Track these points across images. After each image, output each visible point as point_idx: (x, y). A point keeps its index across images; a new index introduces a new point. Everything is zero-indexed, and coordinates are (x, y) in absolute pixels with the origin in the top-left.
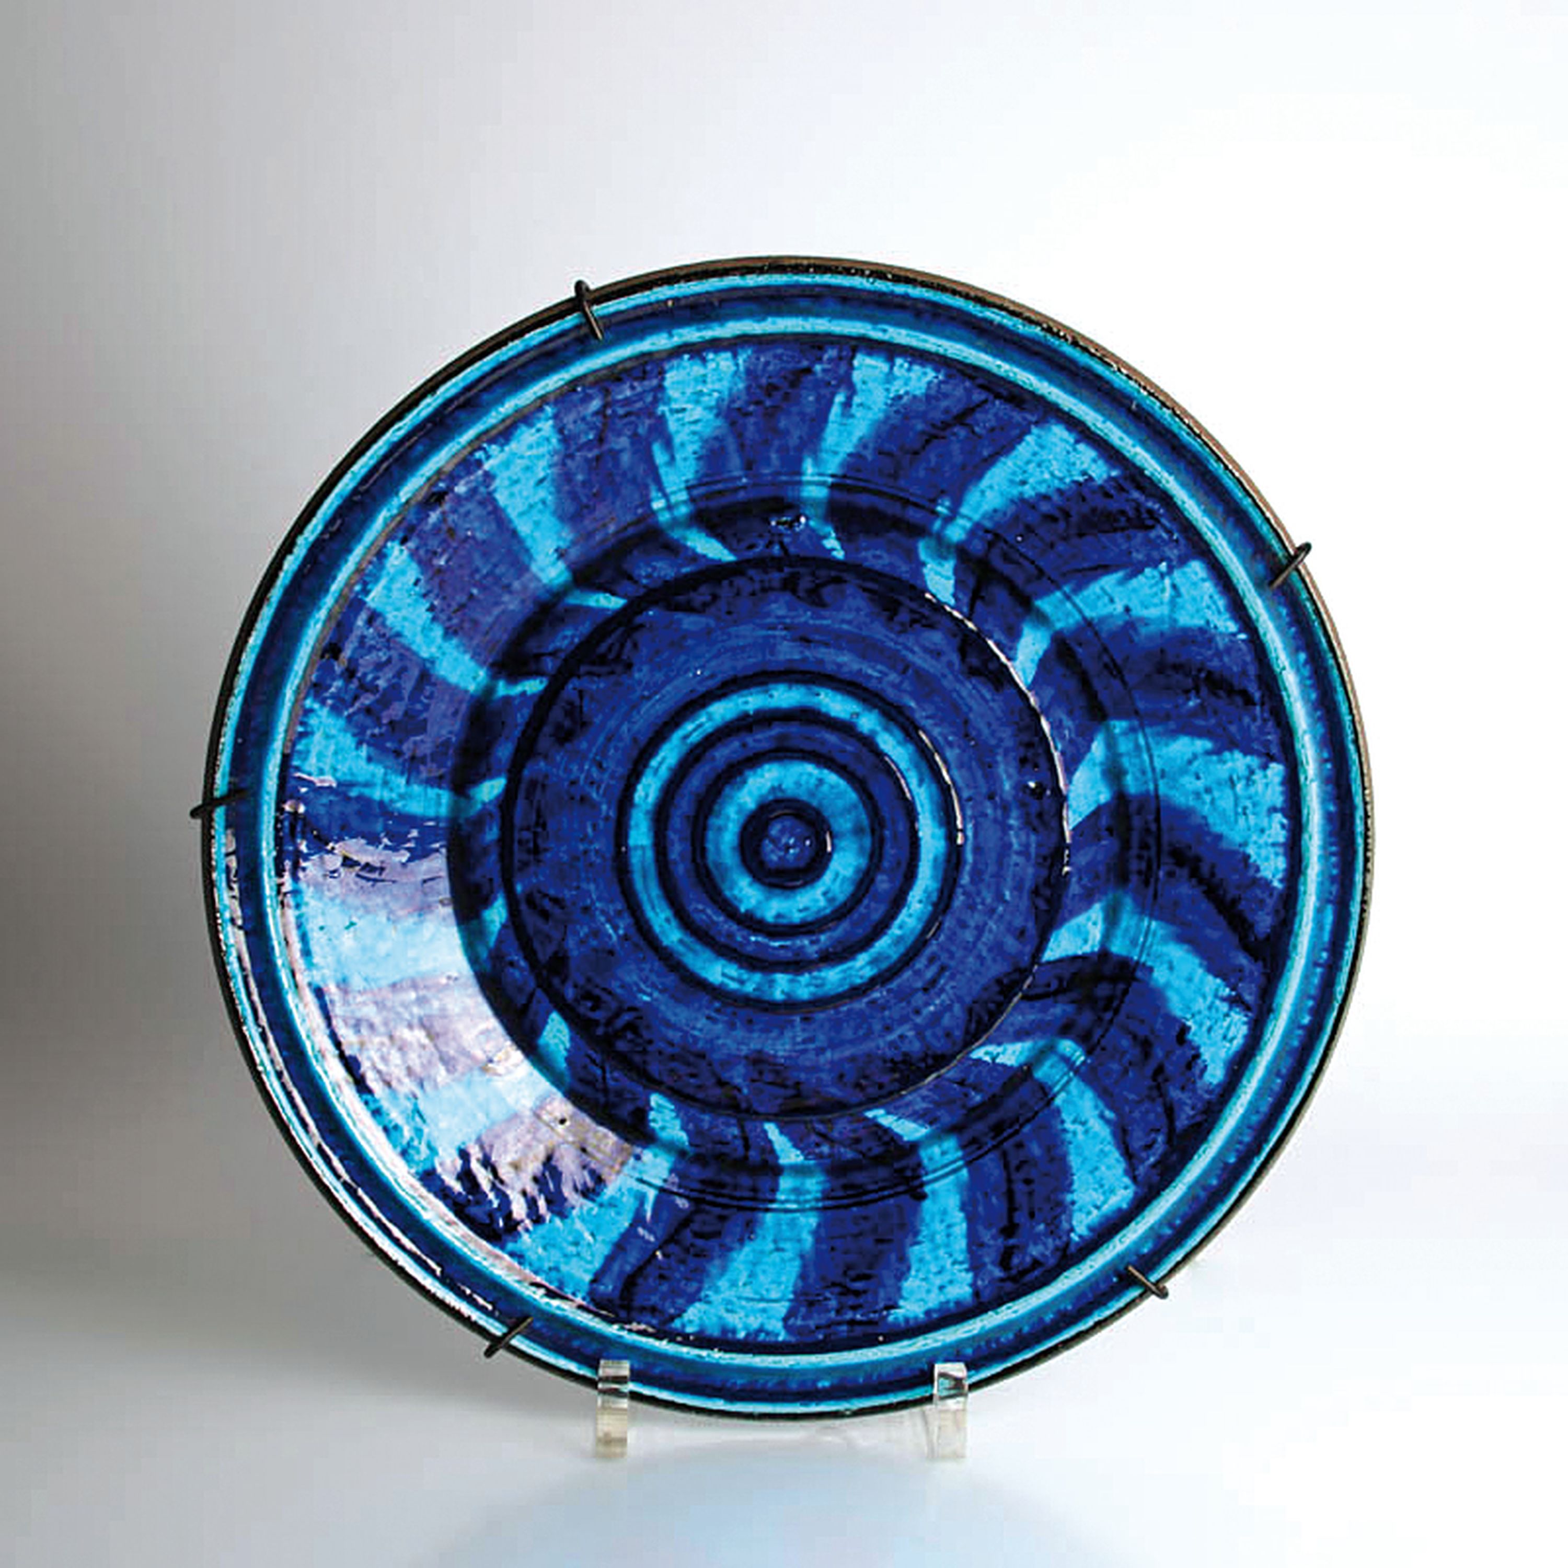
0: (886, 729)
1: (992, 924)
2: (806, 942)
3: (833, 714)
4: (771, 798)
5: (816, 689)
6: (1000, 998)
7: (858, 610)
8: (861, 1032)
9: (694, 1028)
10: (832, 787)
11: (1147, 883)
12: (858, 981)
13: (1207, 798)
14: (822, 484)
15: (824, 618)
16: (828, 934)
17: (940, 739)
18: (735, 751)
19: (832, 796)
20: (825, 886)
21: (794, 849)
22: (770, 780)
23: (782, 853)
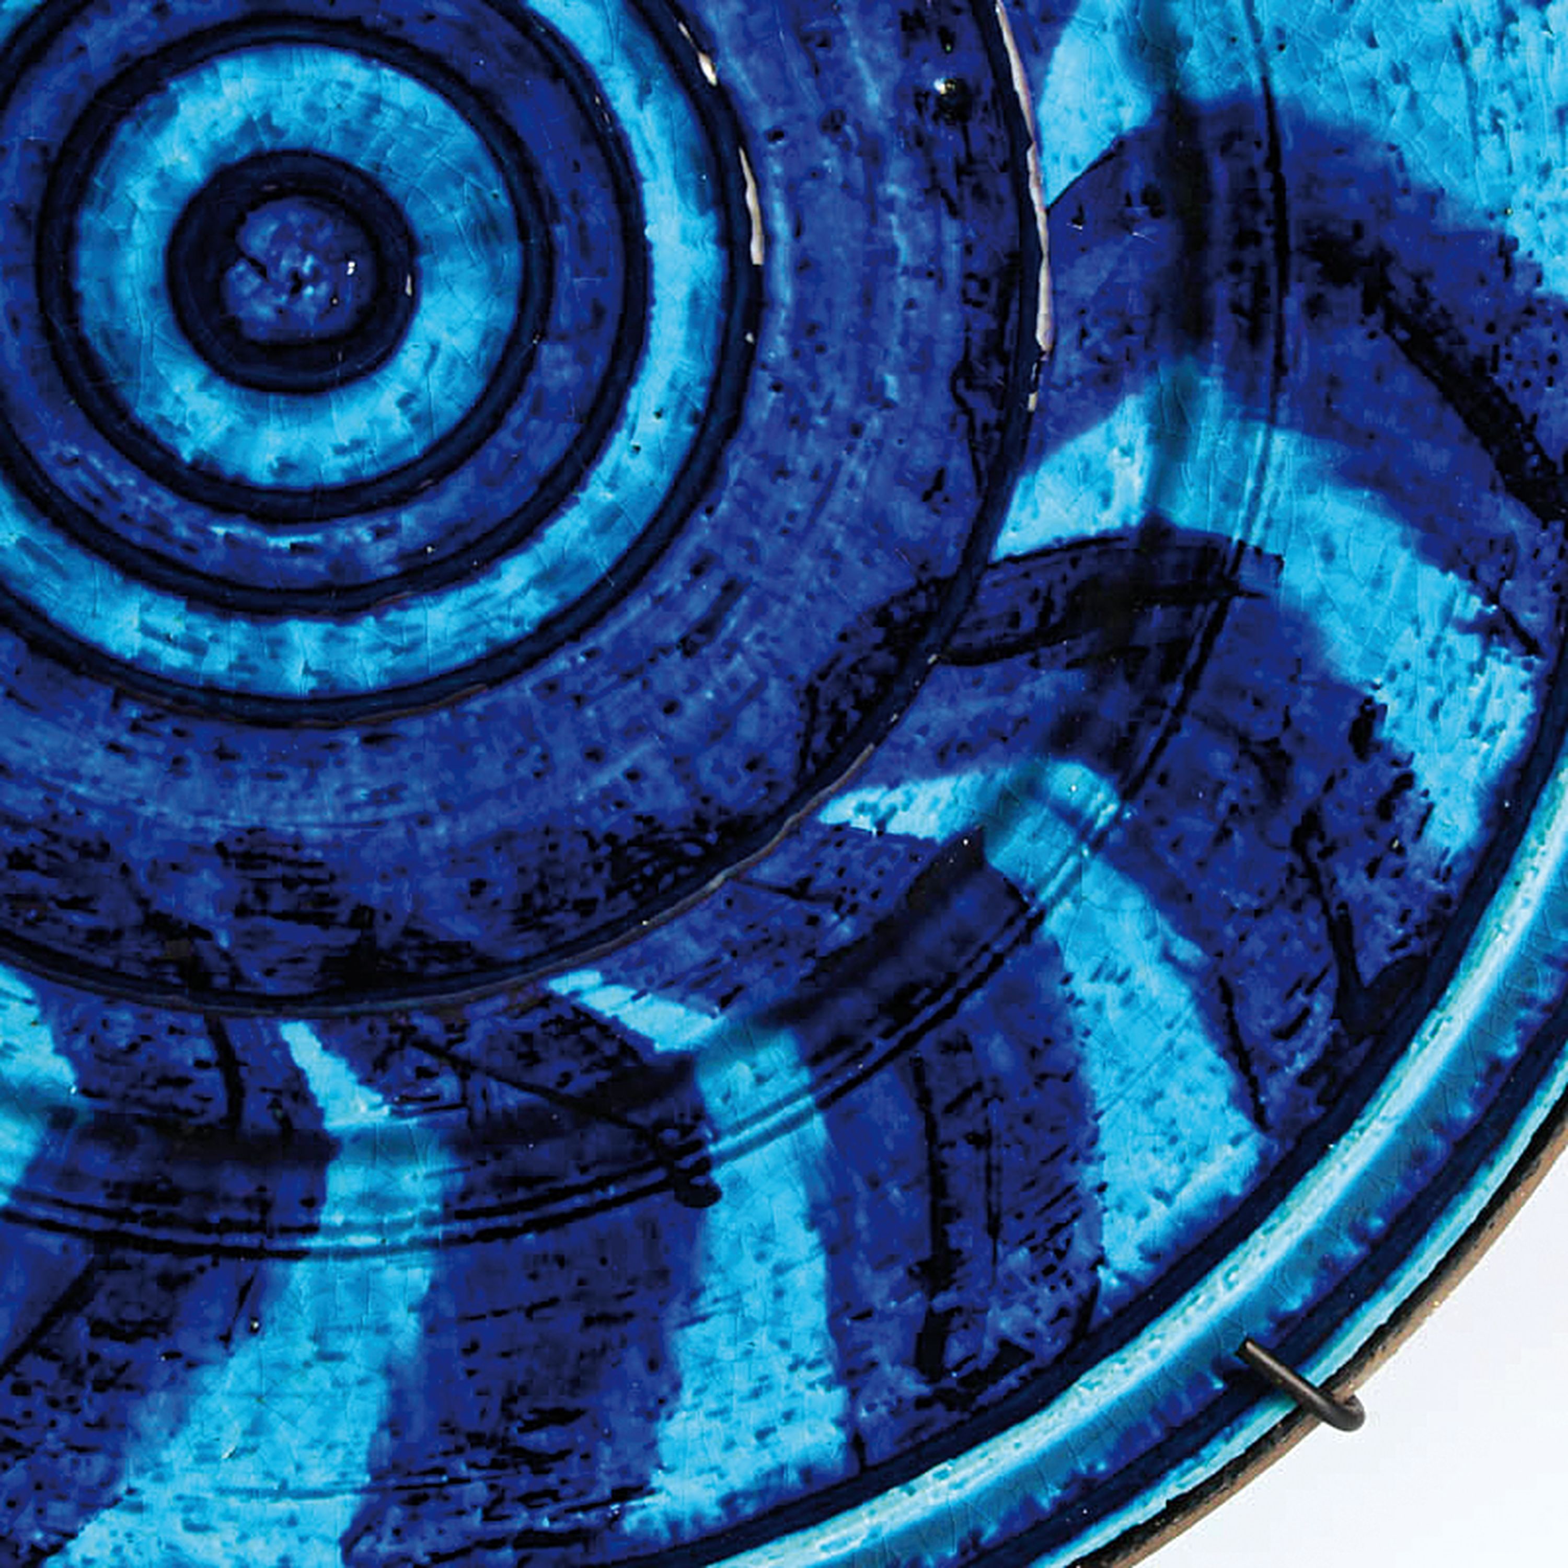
1: (852, 464)
2: (364, 534)
4: (245, 150)
6: (883, 659)
8: (523, 770)
9: (75, 776)
10: (407, 115)
11: (1254, 336)
12: (509, 632)
13: (1399, 95)
16: (419, 508)
18: (138, 27)
19: (408, 141)
20: (405, 382)
21: (315, 286)
22: (240, 103)
23: (284, 298)
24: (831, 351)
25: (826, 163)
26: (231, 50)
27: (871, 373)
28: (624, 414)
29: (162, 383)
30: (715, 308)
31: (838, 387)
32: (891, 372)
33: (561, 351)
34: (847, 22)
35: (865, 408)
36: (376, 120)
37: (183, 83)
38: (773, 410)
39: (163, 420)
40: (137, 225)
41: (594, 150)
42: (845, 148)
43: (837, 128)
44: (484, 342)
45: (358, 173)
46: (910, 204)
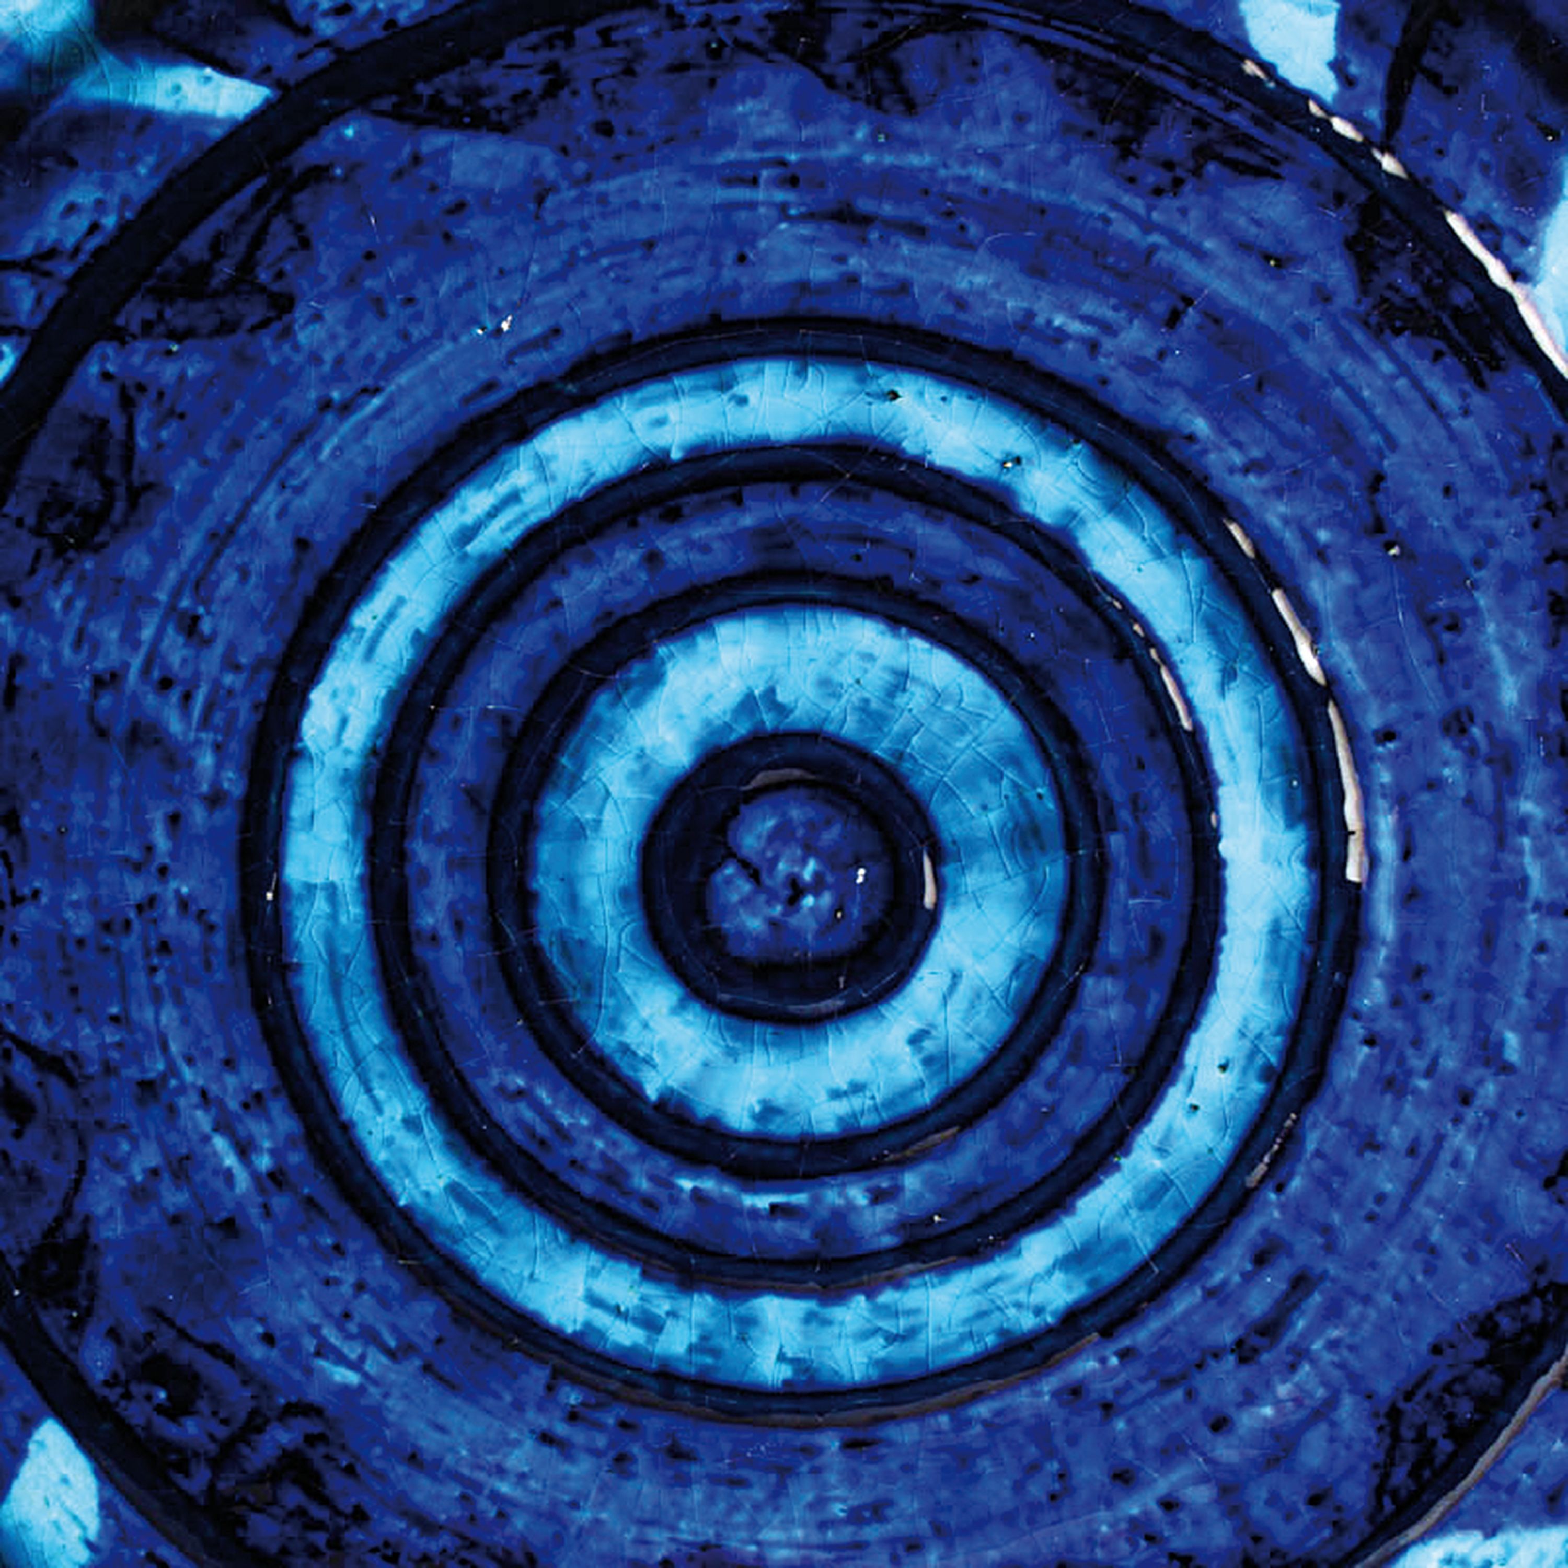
0: (1113, 507)
1: (1458, 1138)
2: (858, 1195)
3: (941, 458)
4: (742, 729)
5: (886, 380)
6: (1485, 1379)
7: (1021, 119)
8: (1036, 1490)
9: (500, 1471)
10: (938, 695)
12: (1028, 1322)
15: (912, 144)
16: (927, 1167)
17: (1289, 537)
18: (625, 580)
19: (937, 726)
20: (918, 1015)
21: (817, 895)
22: (740, 675)
23: (778, 909)
24: (1439, 1000)
25: (1446, 772)
26: (734, 611)
27: (1488, 1030)
28: (1181, 1066)
29: (626, 1004)
30: (1299, 944)
31: (1446, 1043)
32: (1513, 1029)
33: (1109, 986)
34: (1483, 600)
35: (1479, 1072)
36: (901, 700)
37: (672, 647)
38: (1364, 1070)
39: (625, 1049)
40: (609, 815)
41: (1163, 745)
42: (1472, 752)
43: (1463, 730)
44: (1016, 971)
45: (878, 763)
46: (1547, 826)
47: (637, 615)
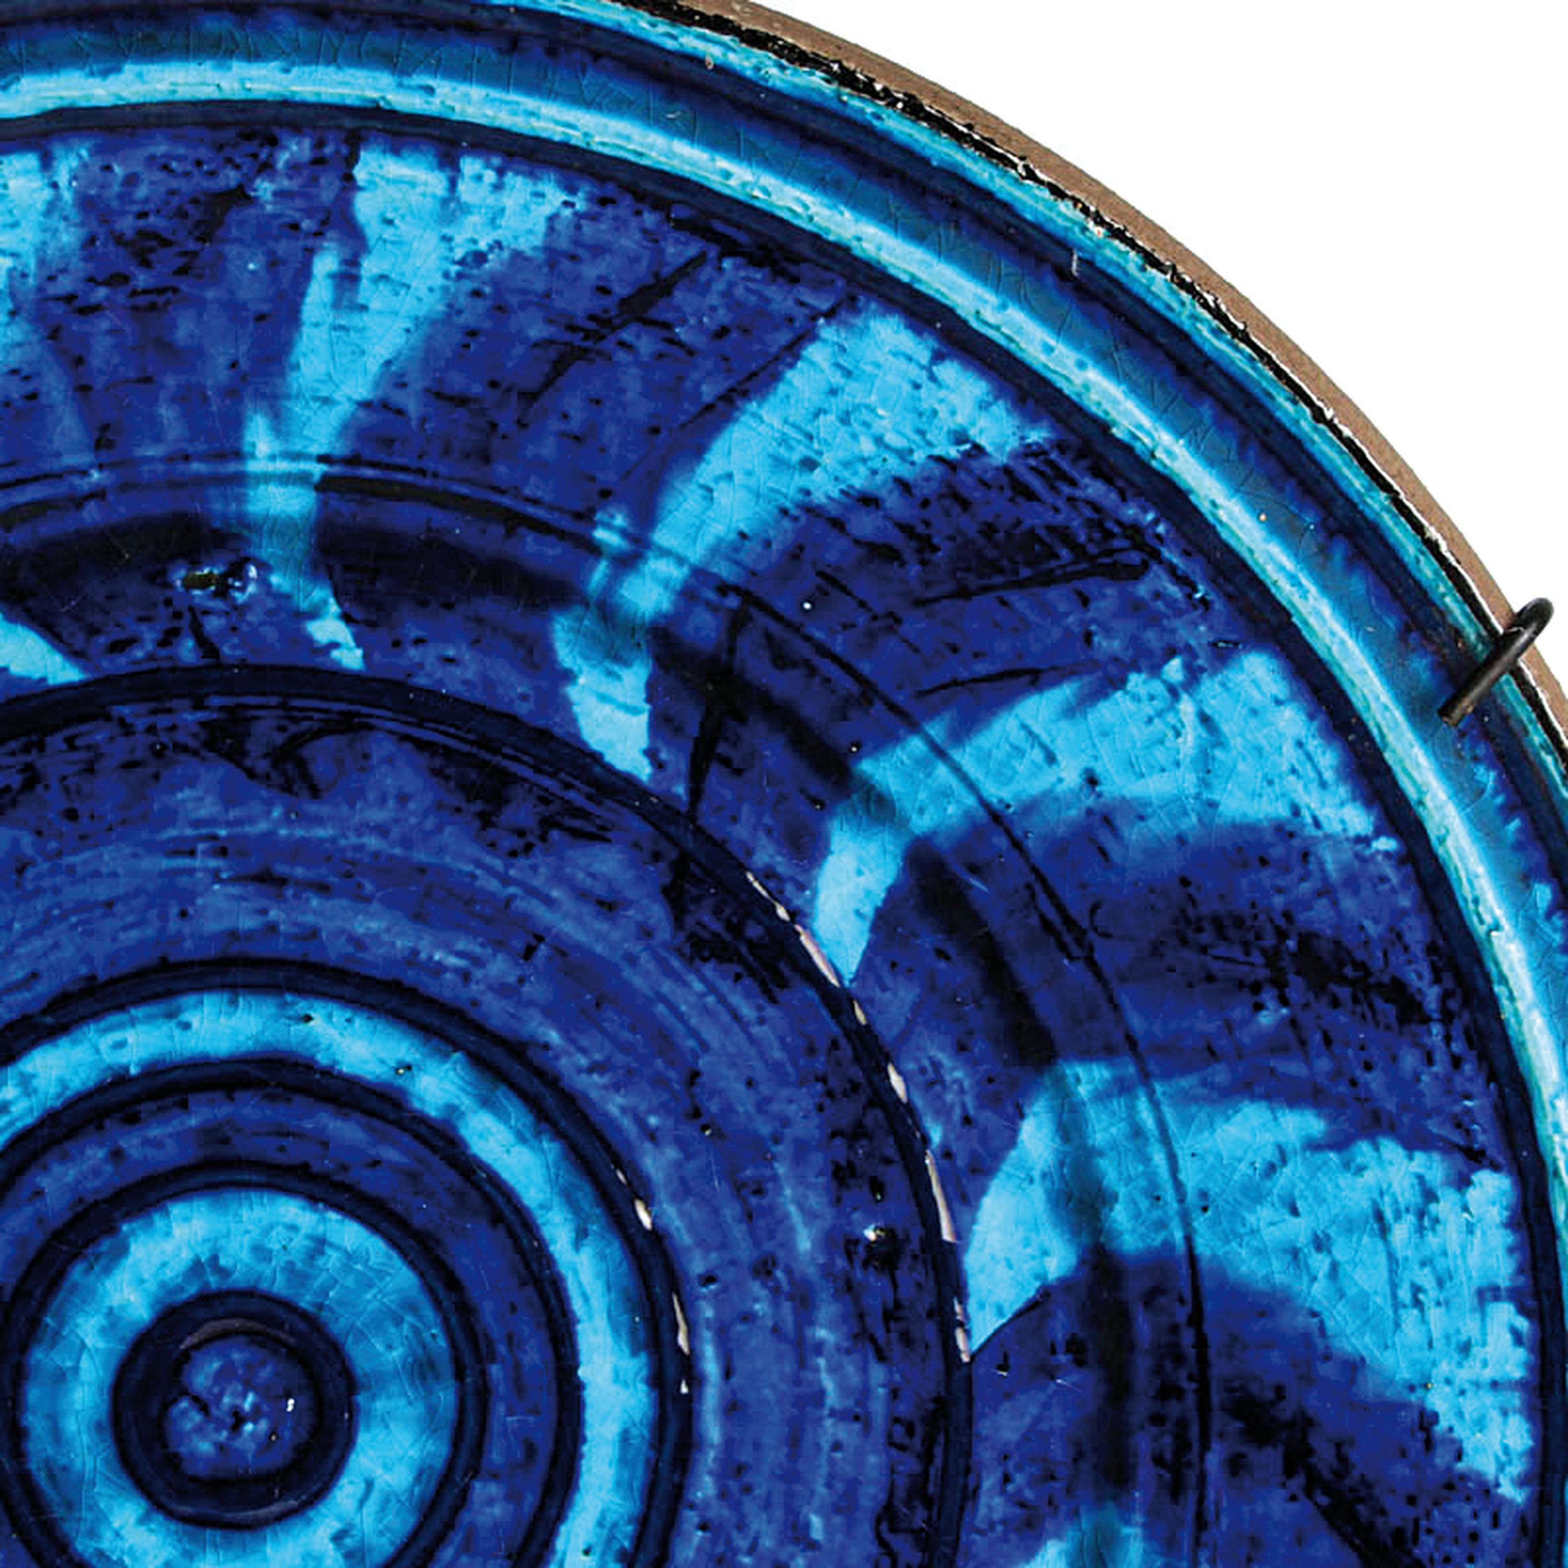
0: (486, 1103)
3: (346, 1067)
4: (192, 1290)
5: (302, 1006)
7: (403, 799)
10: (350, 1257)
13: (1320, 1263)
14: (302, 479)
15: (318, 821)
17: (627, 1123)
18: (96, 1172)
19: (350, 1282)
20: (340, 1518)
21: (255, 1422)
22: (189, 1244)
23: (225, 1434)
24: (757, 1492)
25: (757, 1307)
26: (183, 1194)
27: (797, 1514)
28: (553, 1551)
29: (102, 1518)
30: (644, 1448)
31: (764, 1527)
32: (818, 1512)
33: (493, 1489)
34: (781, 1169)
35: (790, 1549)
36: (320, 1262)
37: (135, 1225)
38: (699, 1550)
39: (101, 1554)
40: (85, 1363)
41: (530, 1291)
42: (776, 1292)
43: (769, 1273)
44: (418, 1479)
45: (302, 1313)
46: (838, 1348)
47: (106, 1201)
